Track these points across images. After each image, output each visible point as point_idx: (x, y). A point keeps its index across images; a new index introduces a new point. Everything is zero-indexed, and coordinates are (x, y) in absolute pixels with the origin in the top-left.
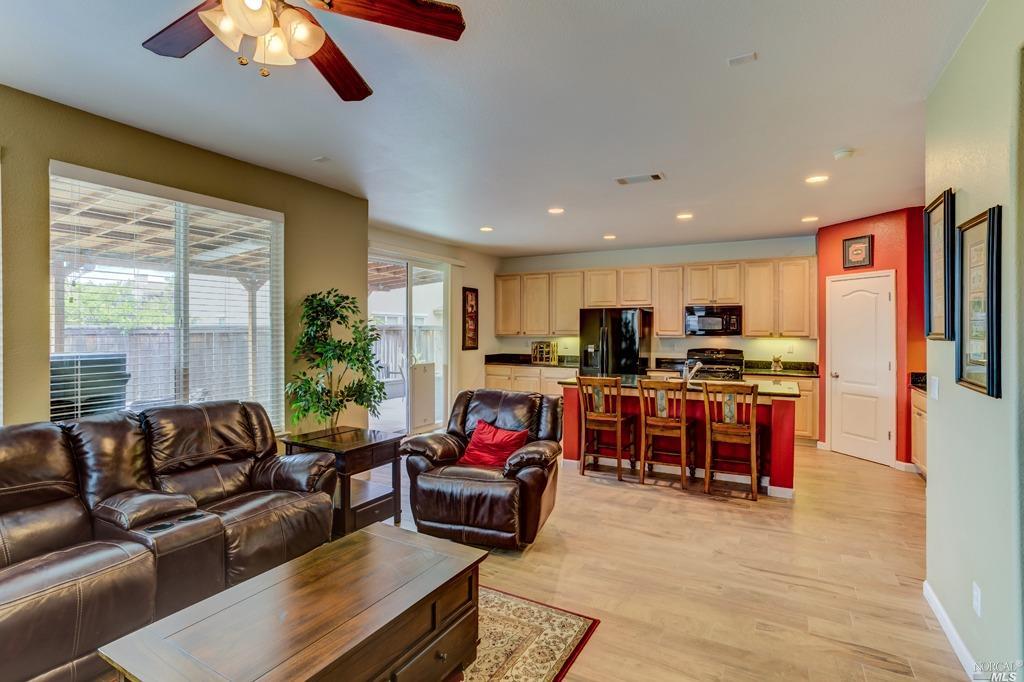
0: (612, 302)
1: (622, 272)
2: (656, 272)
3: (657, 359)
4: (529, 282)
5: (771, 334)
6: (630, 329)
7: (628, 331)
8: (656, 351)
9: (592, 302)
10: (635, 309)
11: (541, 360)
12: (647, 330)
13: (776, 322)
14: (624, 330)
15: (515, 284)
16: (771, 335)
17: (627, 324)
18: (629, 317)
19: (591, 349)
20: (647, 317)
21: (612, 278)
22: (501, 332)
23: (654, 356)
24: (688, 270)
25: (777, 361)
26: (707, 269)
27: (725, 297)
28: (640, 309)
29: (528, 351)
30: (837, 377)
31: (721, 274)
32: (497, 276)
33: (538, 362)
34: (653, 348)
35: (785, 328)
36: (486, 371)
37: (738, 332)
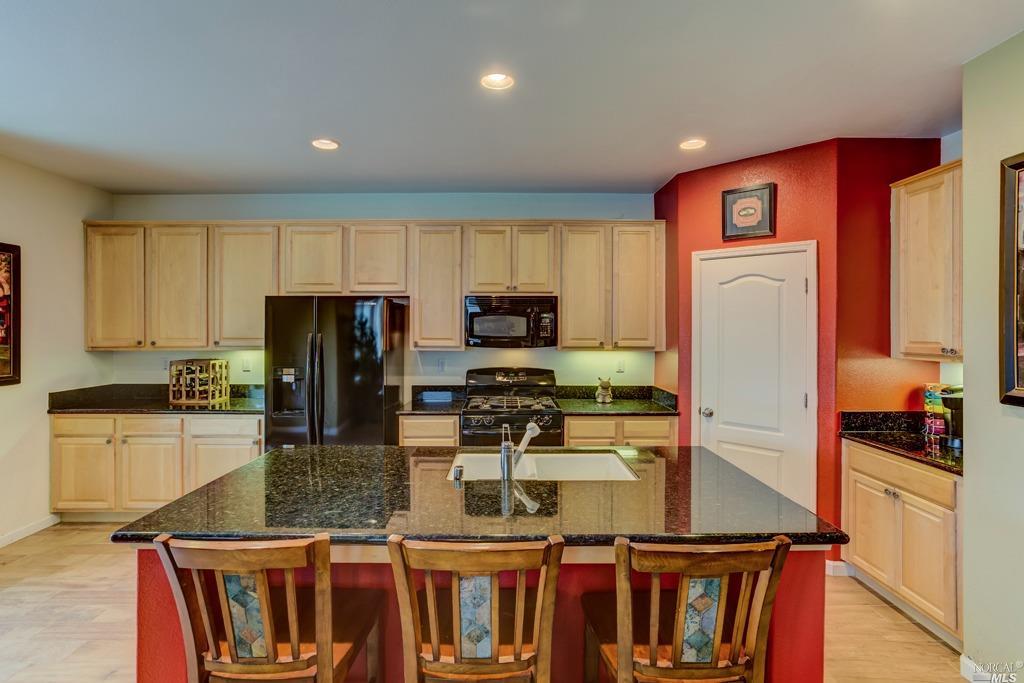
0: (333, 284)
1: (353, 229)
2: (415, 231)
3: (414, 387)
4: (162, 241)
5: (602, 343)
6: (368, 331)
7: (363, 334)
8: (413, 374)
9: (295, 284)
10: (375, 298)
11: (190, 395)
12: (396, 336)
13: (610, 324)
14: (358, 333)
15: (131, 245)
16: (601, 347)
17: (363, 324)
18: (367, 313)
19: (288, 377)
20: (397, 313)
21: (333, 241)
22: (100, 340)
23: (409, 382)
24: (471, 232)
25: (605, 387)
26: (502, 232)
27: (531, 280)
28: (386, 298)
29: (162, 377)
30: (711, 414)
31: (525, 241)
32: (89, 225)
33: (184, 401)
34: (407, 368)
35: (621, 334)
36: (53, 427)
37: (552, 341)
